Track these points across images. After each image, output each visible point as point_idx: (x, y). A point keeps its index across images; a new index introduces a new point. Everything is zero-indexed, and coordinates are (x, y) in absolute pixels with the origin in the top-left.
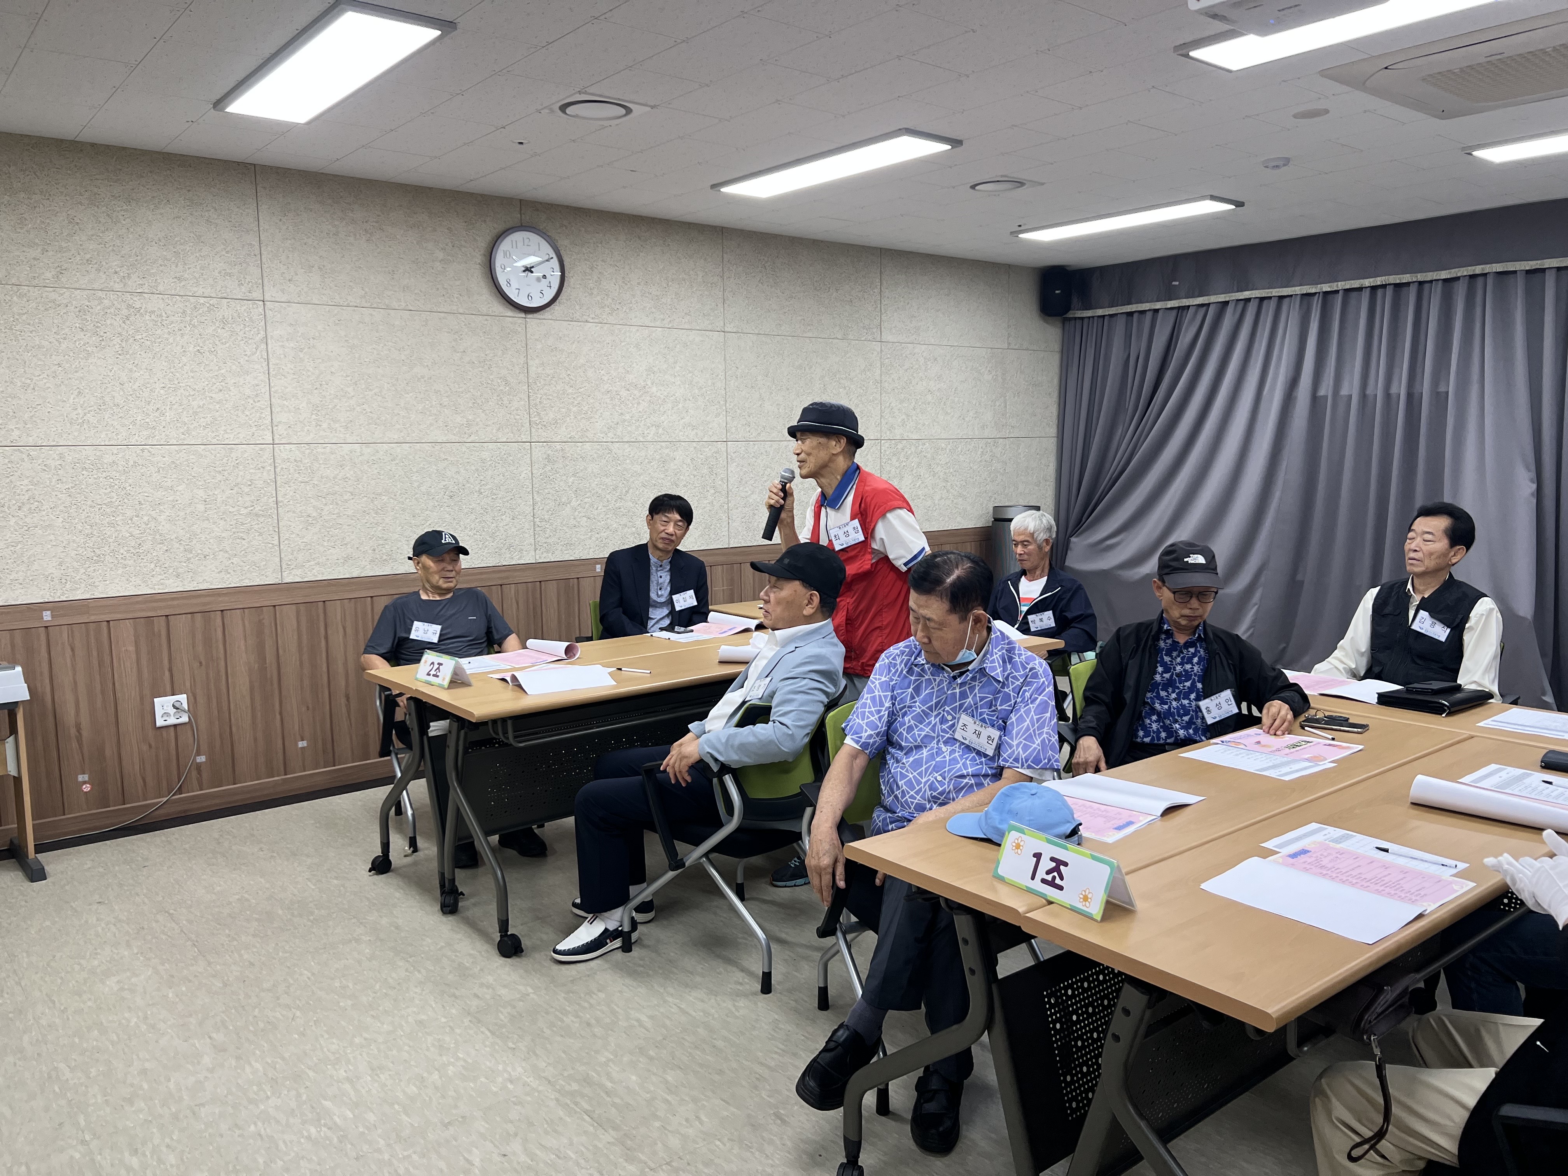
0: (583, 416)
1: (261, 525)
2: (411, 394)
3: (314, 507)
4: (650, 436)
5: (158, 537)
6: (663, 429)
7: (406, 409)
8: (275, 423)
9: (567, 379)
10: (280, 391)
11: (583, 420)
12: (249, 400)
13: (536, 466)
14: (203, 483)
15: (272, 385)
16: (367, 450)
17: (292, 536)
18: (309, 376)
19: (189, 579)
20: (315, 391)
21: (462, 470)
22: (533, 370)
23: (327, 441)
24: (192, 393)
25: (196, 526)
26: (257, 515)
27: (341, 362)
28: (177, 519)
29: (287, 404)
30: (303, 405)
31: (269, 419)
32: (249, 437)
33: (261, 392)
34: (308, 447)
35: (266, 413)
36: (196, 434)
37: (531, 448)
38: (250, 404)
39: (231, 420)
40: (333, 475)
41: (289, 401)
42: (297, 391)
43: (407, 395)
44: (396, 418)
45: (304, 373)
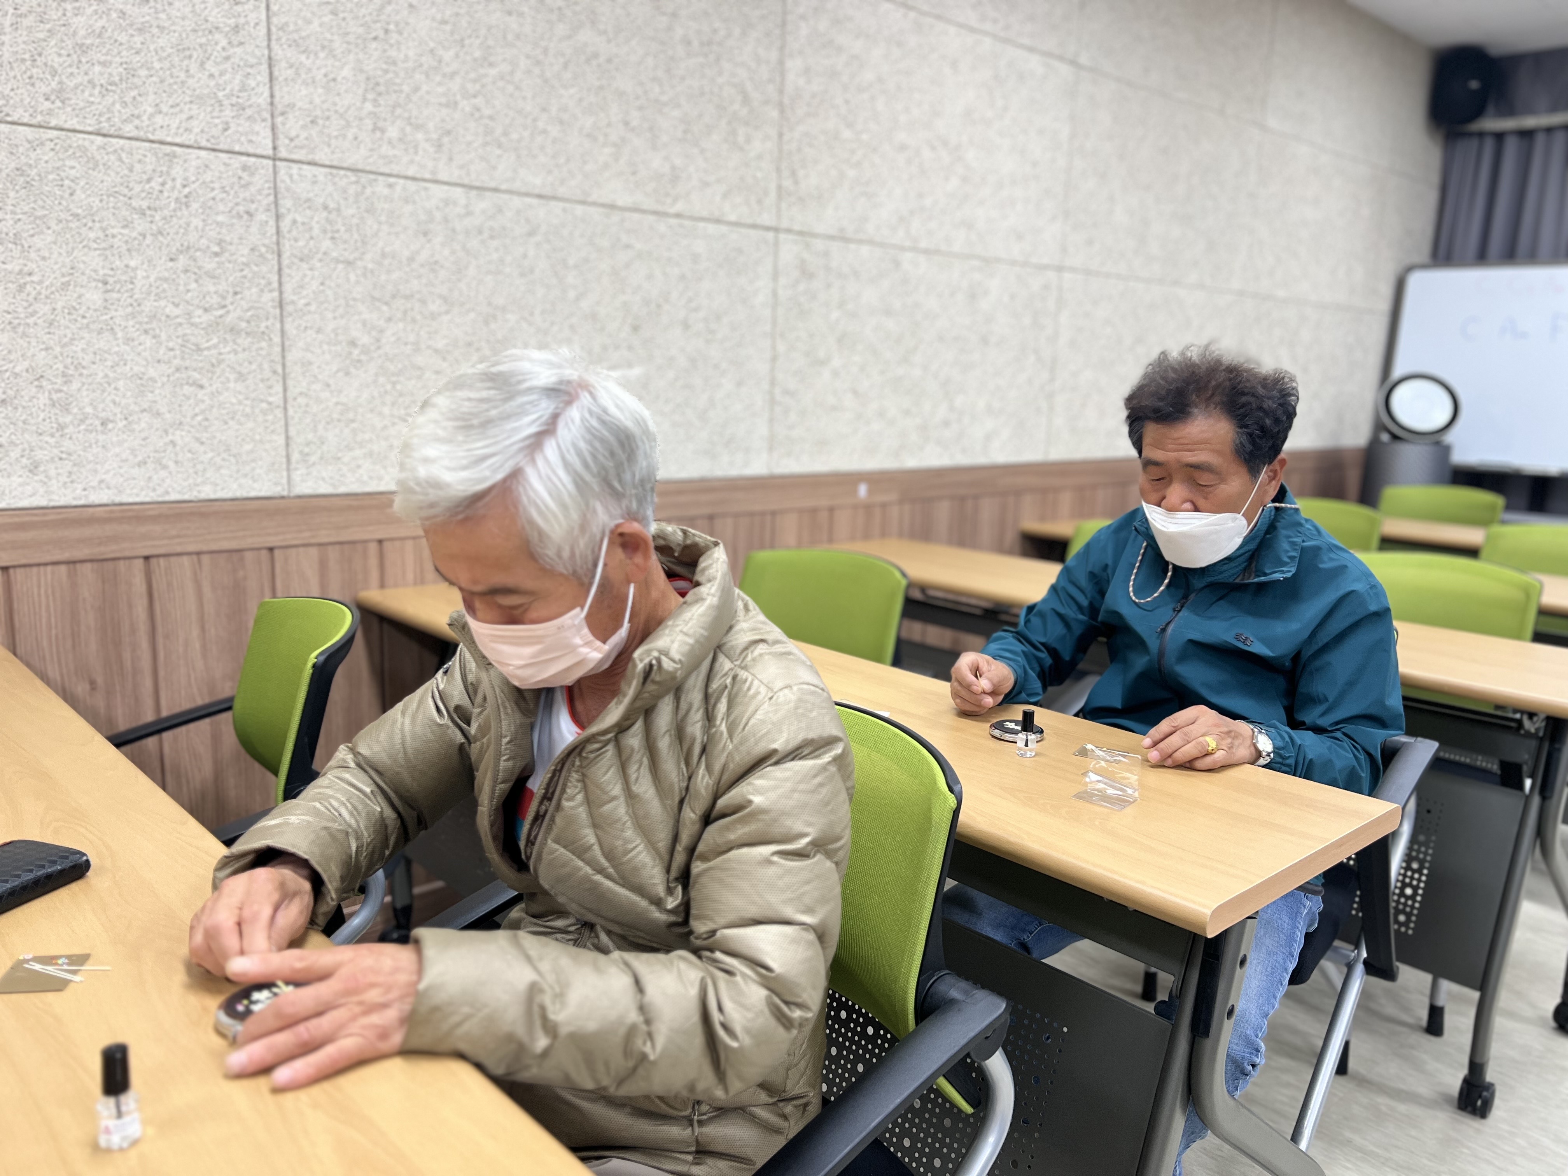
0: (863, 189)
1: (241, 356)
2: (572, 91)
3: (364, 323)
4: (958, 244)
6: (977, 233)
7: (561, 122)
8: (280, 108)
9: (844, 108)
10: (292, 27)
11: (862, 198)
12: (217, 36)
14: (101, 234)
16: (483, 204)
17: (314, 387)
19: (64, 478)
20: (374, 45)
21: (657, 274)
22: (790, 79)
23: (395, 169)
25: (81, 345)
26: (233, 330)
28: (31, 321)
29: (308, 63)
30: (346, 72)
31: (267, 93)
32: (215, 132)
33: (247, 23)
34: (353, 179)
35: (259, 78)
36: (82, 104)
37: (776, 243)
38: (219, 48)
39: (172, 81)
40: (406, 253)
41: (312, 56)
42: (332, 34)
43: (562, 91)
44: (539, 139)
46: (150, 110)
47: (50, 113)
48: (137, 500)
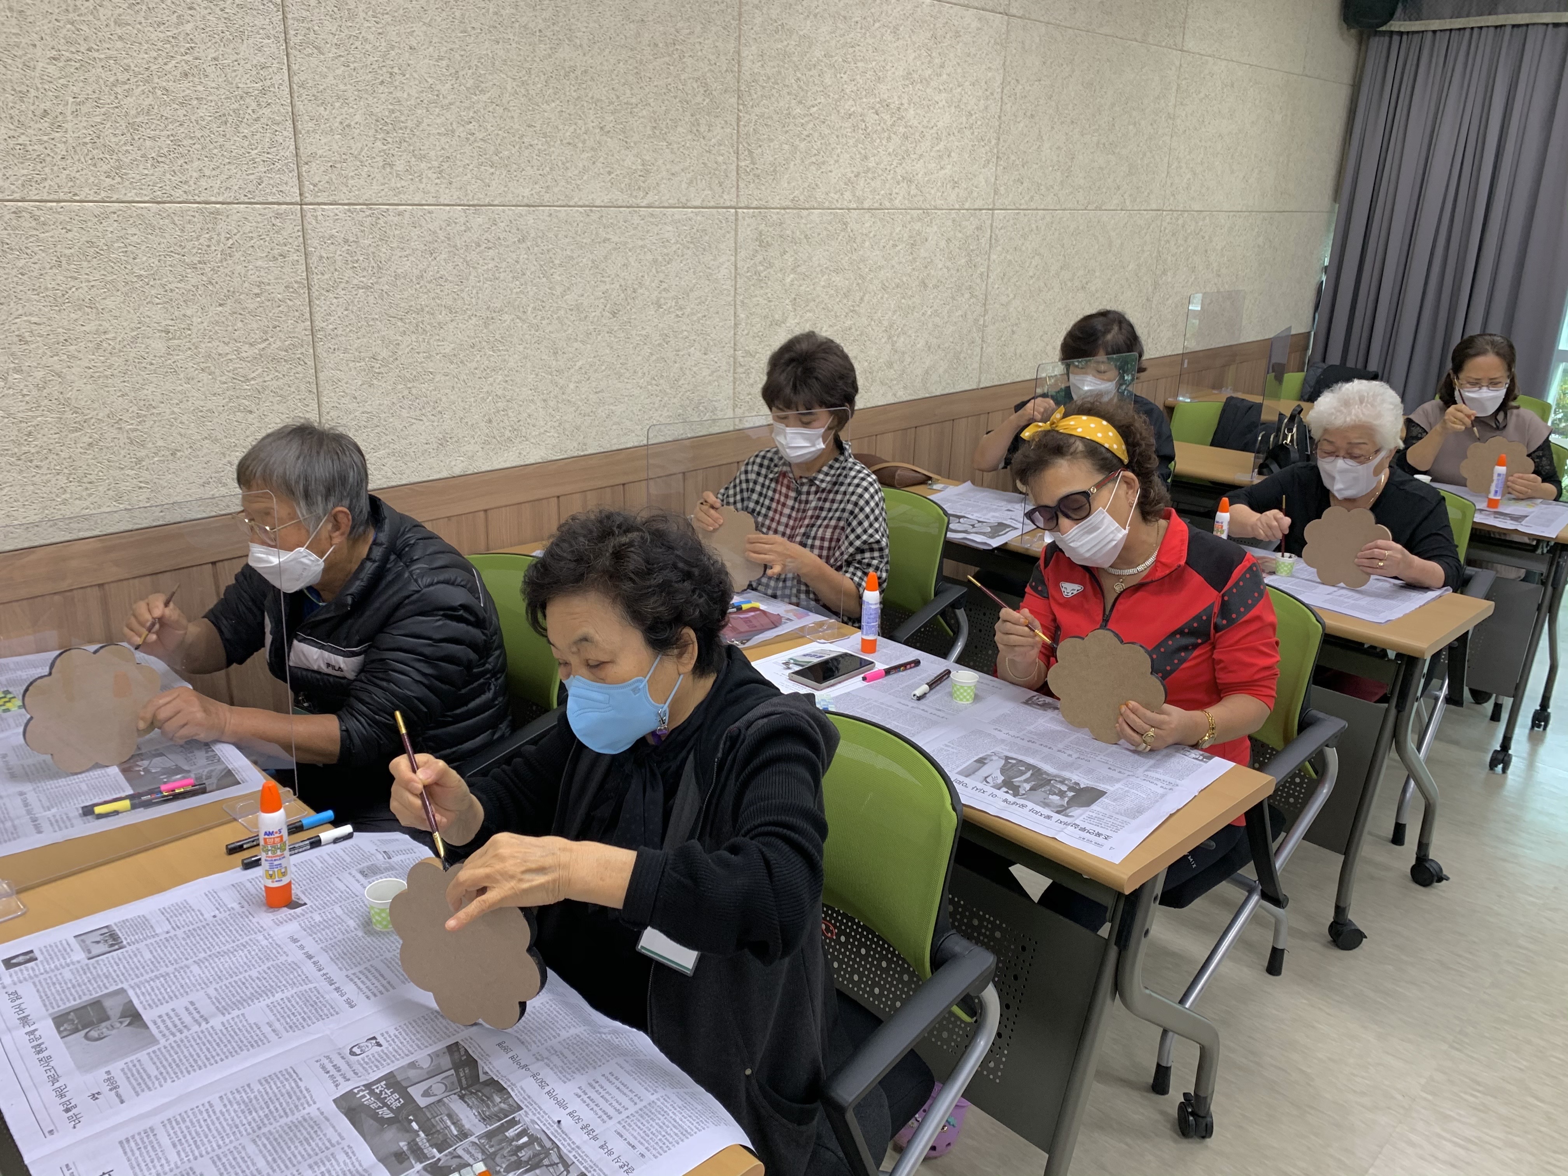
0: (813, 159)
1: (280, 383)
2: (553, 105)
3: (383, 339)
4: (900, 198)
5: (69, 415)
6: (917, 186)
7: (545, 135)
8: (305, 158)
9: (795, 87)
10: (311, 83)
11: (813, 168)
12: (248, 100)
13: (742, 254)
14: (161, 291)
15: (295, 67)
16: (480, 219)
17: (343, 400)
18: (367, 54)
20: (381, 88)
21: (632, 261)
22: (747, 64)
23: (404, 197)
24: (122, 77)
25: (151, 388)
26: (274, 360)
27: (429, 24)
28: (108, 373)
29: (325, 114)
30: (358, 118)
31: (292, 147)
32: (251, 187)
33: (273, 85)
34: (368, 212)
35: (285, 133)
36: (138, 177)
37: (736, 220)
38: (250, 111)
39: (212, 146)
40: (416, 272)
41: (329, 107)
42: (345, 84)
43: (545, 106)
44: (526, 153)
45: (358, 44)
46: (195, 175)
47: (112, 188)
48: (204, 515)
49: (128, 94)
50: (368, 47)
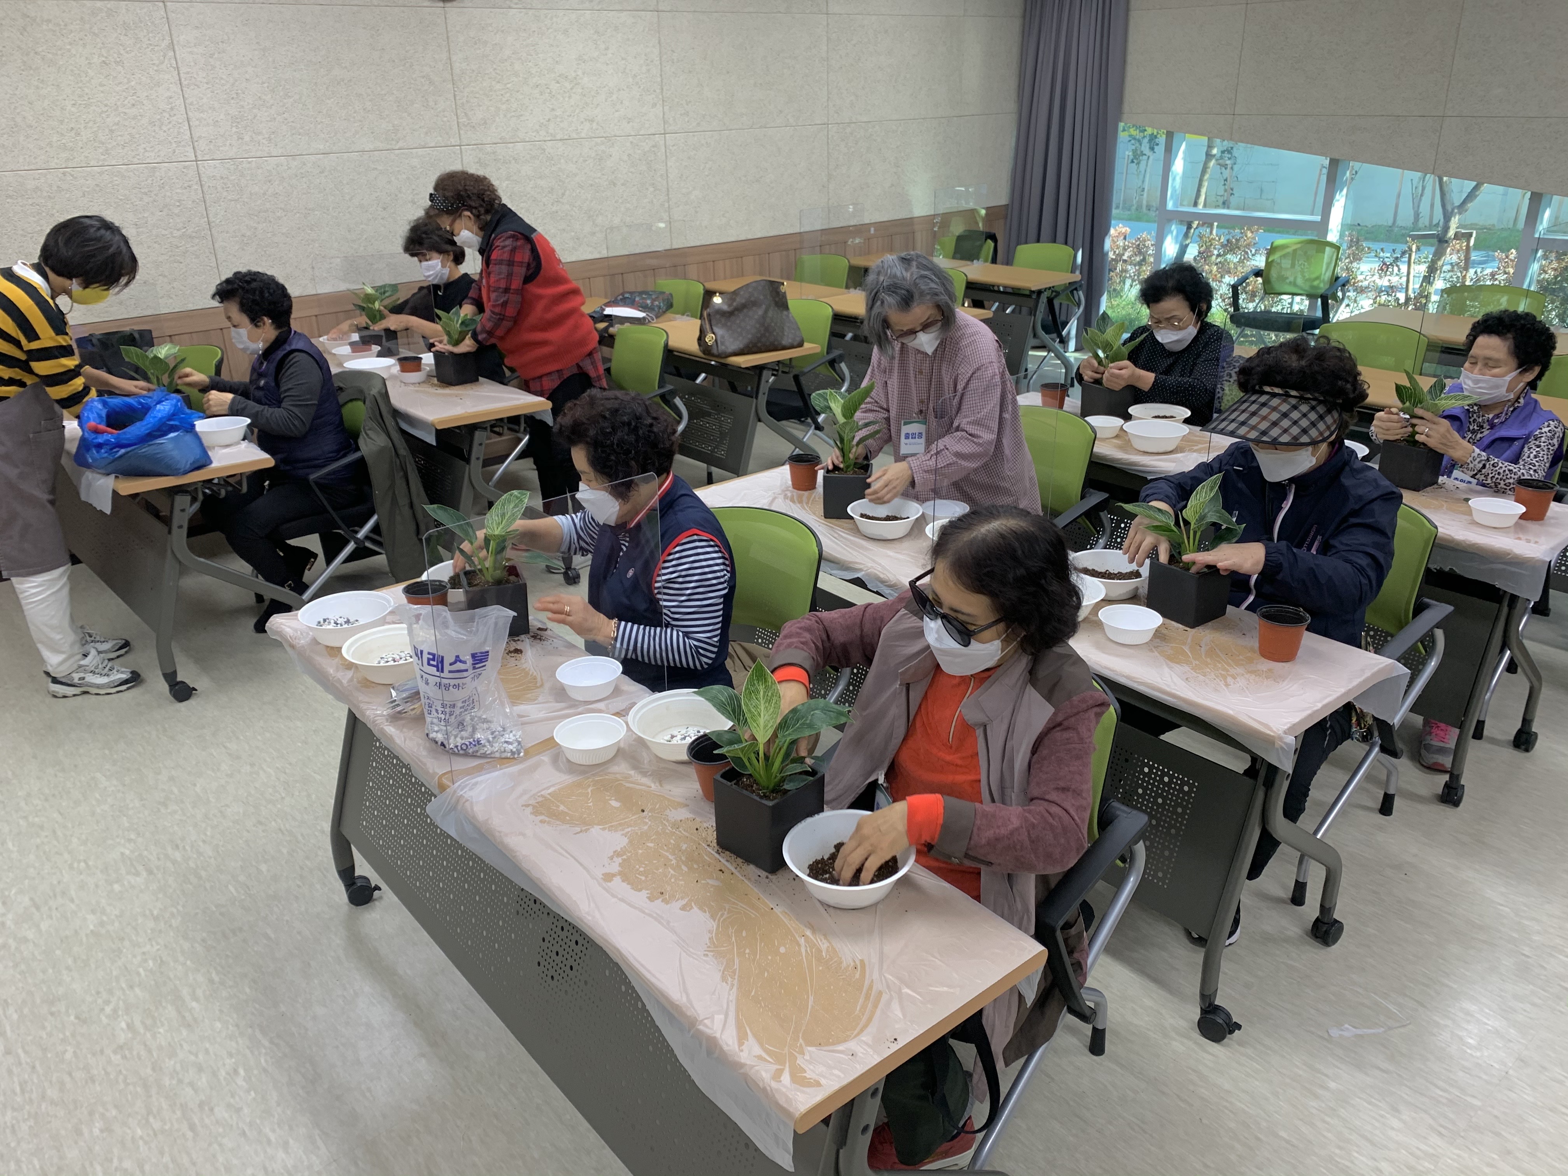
0: (513, 114)
1: (195, 248)
2: (332, 100)
3: (247, 226)
4: (584, 132)
6: (597, 124)
7: (329, 116)
8: (195, 139)
9: (493, 73)
10: (195, 102)
11: (514, 119)
12: (164, 114)
15: (186, 96)
16: (295, 163)
18: (223, 85)
20: (232, 101)
21: (393, 179)
22: (456, 65)
23: (251, 154)
24: (105, 109)
26: (190, 237)
27: (255, 67)
29: (204, 116)
30: (221, 117)
31: (189, 134)
32: (170, 155)
33: (176, 105)
34: (232, 163)
35: (185, 128)
36: (116, 154)
37: (461, 152)
38: (166, 119)
39: (149, 137)
40: (262, 191)
41: (206, 113)
42: (213, 101)
43: (328, 101)
44: (319, 126)
45: (217, 81)
46: (142, 151)
47: (104, 160)
49: (108, 116)
50: (223, 82)
